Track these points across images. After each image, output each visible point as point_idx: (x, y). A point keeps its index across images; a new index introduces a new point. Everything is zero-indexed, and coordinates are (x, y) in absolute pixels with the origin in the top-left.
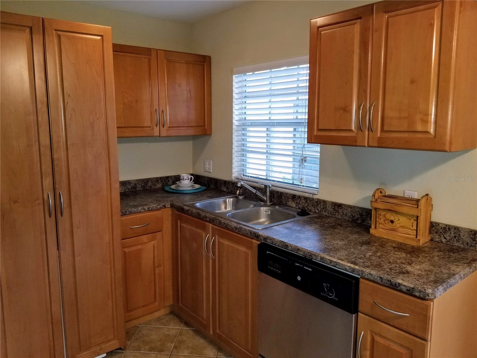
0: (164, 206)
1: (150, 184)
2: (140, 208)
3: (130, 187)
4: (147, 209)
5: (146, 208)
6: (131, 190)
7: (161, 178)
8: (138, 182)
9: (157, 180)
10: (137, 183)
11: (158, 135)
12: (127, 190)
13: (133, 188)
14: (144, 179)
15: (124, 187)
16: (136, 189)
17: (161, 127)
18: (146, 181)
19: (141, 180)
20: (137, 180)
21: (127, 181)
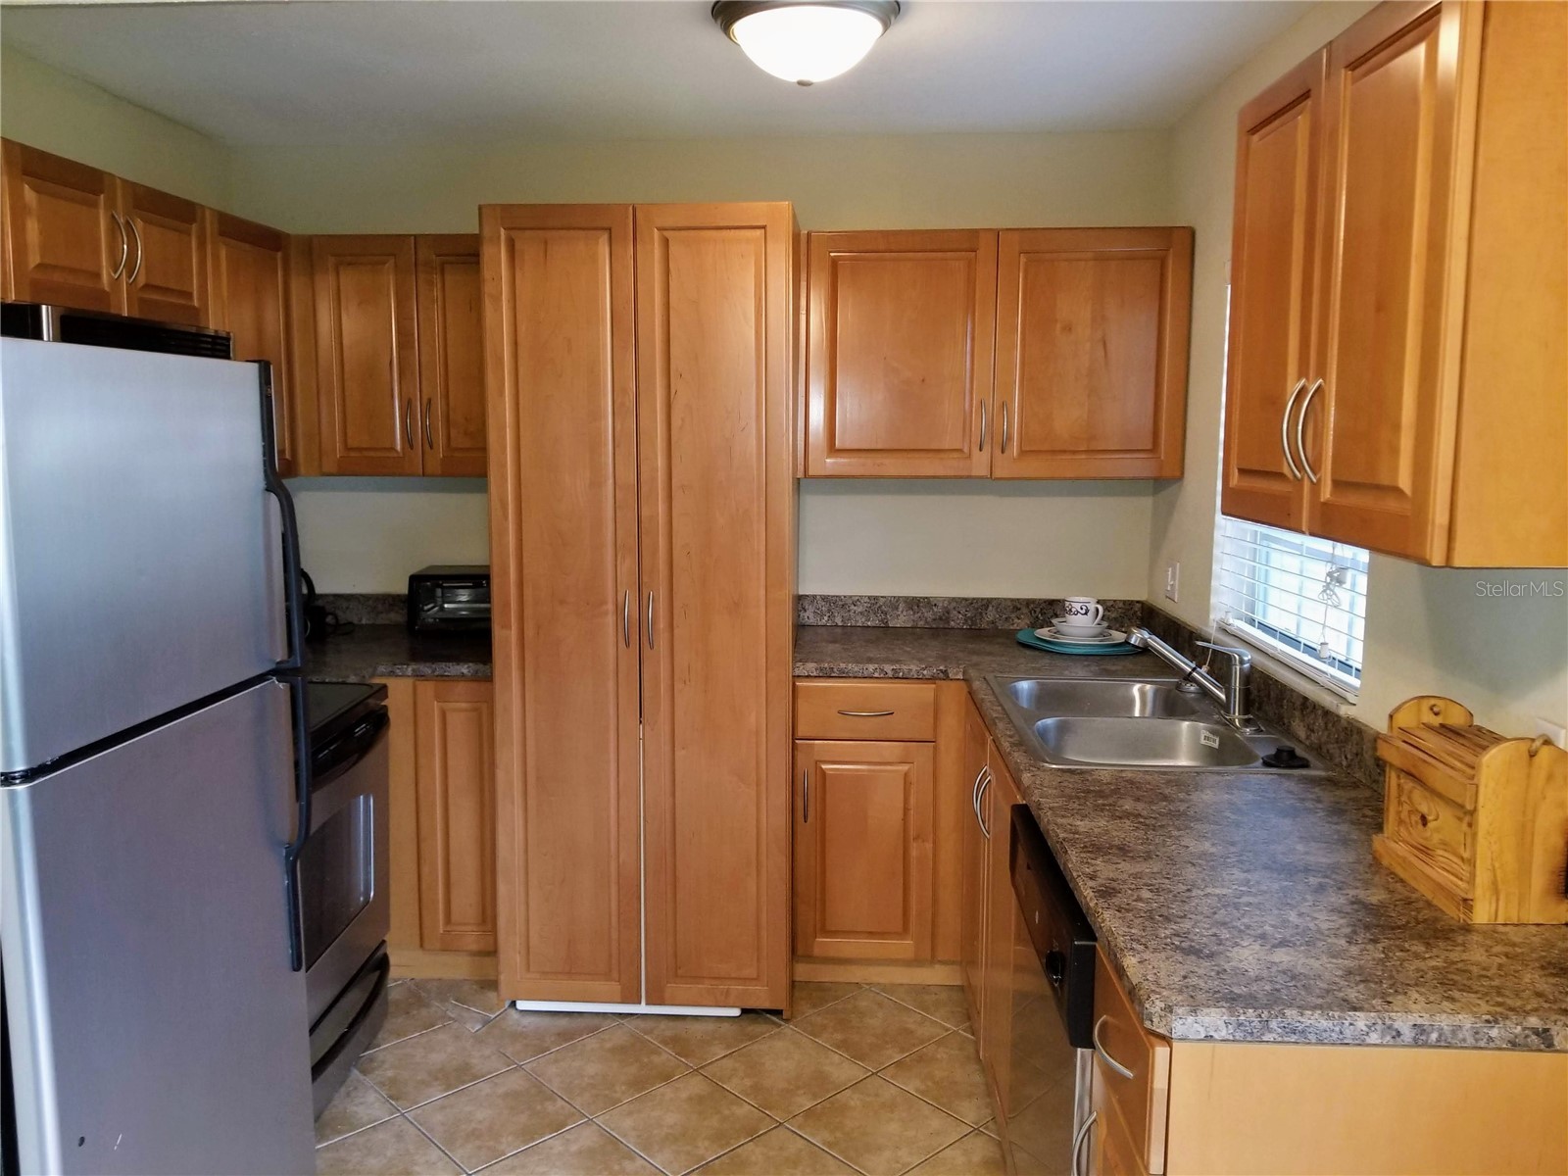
0: (945, 672)
1: (991, 615)
2: (871, 667)
3: (929, 615)
4: (890, 674)
5: (888, 668)
6: (934, 626)
7: (1028, 602)
8: (954, 604)
9: (1017, 606)
10: (951, 607)
11: (985, 472)
12: (921, 623)
13: (941, 619)
14: (974, 599)
15: (914, 613)
16: (948, 622)
17: (998, 452)
18: (980, 604)
19: (966, 599)
20: (954, 599)
21: (924, 598)
